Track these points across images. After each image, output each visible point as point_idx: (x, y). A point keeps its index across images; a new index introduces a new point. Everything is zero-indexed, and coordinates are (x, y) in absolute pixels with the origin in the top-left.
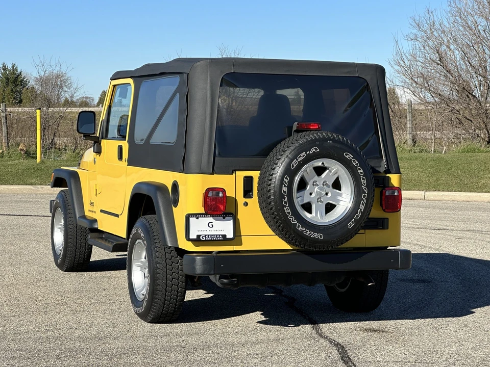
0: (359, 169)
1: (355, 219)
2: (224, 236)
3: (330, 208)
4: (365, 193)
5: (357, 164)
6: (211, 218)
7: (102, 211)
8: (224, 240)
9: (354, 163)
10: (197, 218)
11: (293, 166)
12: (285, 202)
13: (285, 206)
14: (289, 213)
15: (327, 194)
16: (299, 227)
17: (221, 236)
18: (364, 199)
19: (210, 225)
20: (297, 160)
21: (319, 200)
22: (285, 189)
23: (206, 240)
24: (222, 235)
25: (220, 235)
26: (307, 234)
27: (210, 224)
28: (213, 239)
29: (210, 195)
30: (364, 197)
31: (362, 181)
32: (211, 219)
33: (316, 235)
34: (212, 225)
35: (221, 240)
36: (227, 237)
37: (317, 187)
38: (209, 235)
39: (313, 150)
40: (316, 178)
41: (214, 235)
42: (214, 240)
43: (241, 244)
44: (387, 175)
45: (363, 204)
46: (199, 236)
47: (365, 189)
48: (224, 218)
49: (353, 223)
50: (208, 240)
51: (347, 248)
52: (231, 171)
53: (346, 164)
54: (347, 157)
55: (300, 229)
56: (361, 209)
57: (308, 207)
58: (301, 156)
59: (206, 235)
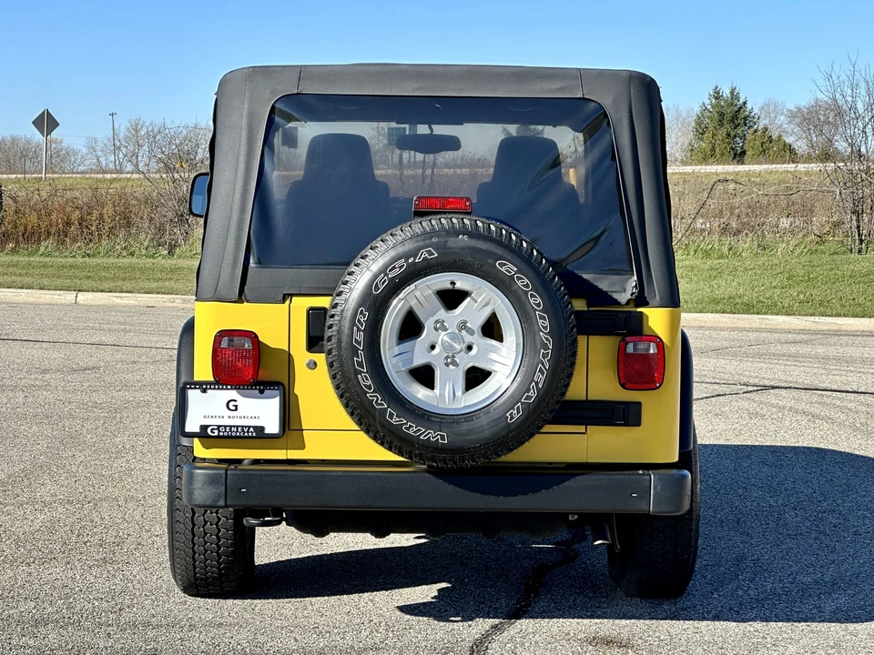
0: (532, 296)
1: (522, 404)
2: (260, 429)
3: (476, 377)
4: (546, 348)
5: (527, 286)
6: (235, 391)
8: (258, 436)
9: (519, 283)
10: (204, 391)
11: (378, 289)
13: (361, 372)
14: (369, 387)
15: (470, 348)
16: (391, 416)
17: (251, 429)
18: (545, 361)
19: (231, 406)
20: (388, 275)
21: (451, 361)
22: (360, 337)
23: (218, 437)
24: (254, 427)
25: (249, 427)
26: (411, 432)
27: (231, 404)
28: (234, 434)
29: (225, 343)
30: (545, 356)
31: (540, 321)
32: (233, 394)
33: (432, 436)
34: (236, 406)
35: (252, 437)
36: (266, 432)
37: (444, 333)
38: (225, 427)
39: (424, 254)
40: (442, 313)
41: (237, 427)
42: (236, 437)
43: (302, 447)
44: (639, 310)
45: (541, 371)
46: (204, 428)
47: (547, 339)
48: (262, 392)
49: (518, 412)
50: (223, 437)
51: (550, 463)
52: (281, 297)
53: (503, 285)
54: (503, 269)
55: (395, 420)
56: (537, 383)
57: (425, 375)
58: (394, 268)
59: (219, 426)
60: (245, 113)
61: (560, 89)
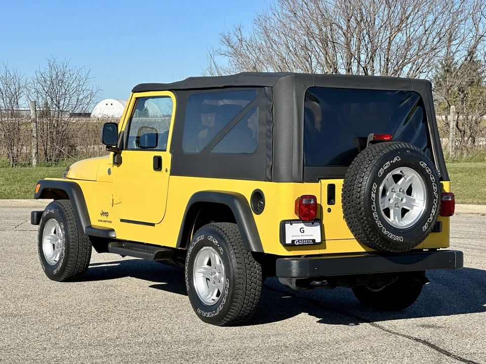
0: (432, 176)
1: (428, 223)
2: (314, 240)
4: (436, 199)
5: (430, 172)
7: (122, 220)
8: (313, 244)
9: (427, 171)
10: (291, 224)
11: (380, 174)
12: (374, 208)
13: (374, 212)
14: (377, 218)
15: (402, 200)
16: (384, 230)
17: (311, 241)
18: (435, 204)
19: (302, 231)
20: (383, 168)
21: (396, 205)
22: (374, 196)
23: (299, 245)
25: (310, 240)
26: (391, 237)
27: (302, 229)
28: (305, 243)
29: (304, 202)
30: (435, 202)
31: (434, 187)
32: (302, 225)
33: (398, 238)
34: (303, 230)
35: (311, 244)
36: (316, 242)
37: (395, 194)
38: (301, 240)
39: (396, 159)
40: (394, 185)
41: (306, 240)
42: (306, 245)
43: (325, 248)
45: (434, 209)
46: (293, 241)
47: (436, 195)
48: (313, 223)
49: (427, 226)
50: (301, 245)
52: (317, 179)
53: (421, 171)
54: (422, 165)
55: (385, 232)
56: (433, 214)
58: (386, 165)
59: (299, 240)
60: (294, 94)
61: (405, 87)
